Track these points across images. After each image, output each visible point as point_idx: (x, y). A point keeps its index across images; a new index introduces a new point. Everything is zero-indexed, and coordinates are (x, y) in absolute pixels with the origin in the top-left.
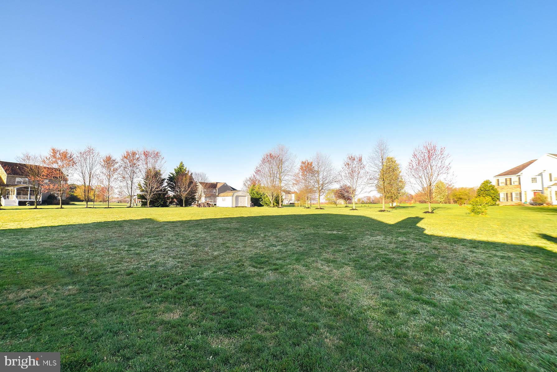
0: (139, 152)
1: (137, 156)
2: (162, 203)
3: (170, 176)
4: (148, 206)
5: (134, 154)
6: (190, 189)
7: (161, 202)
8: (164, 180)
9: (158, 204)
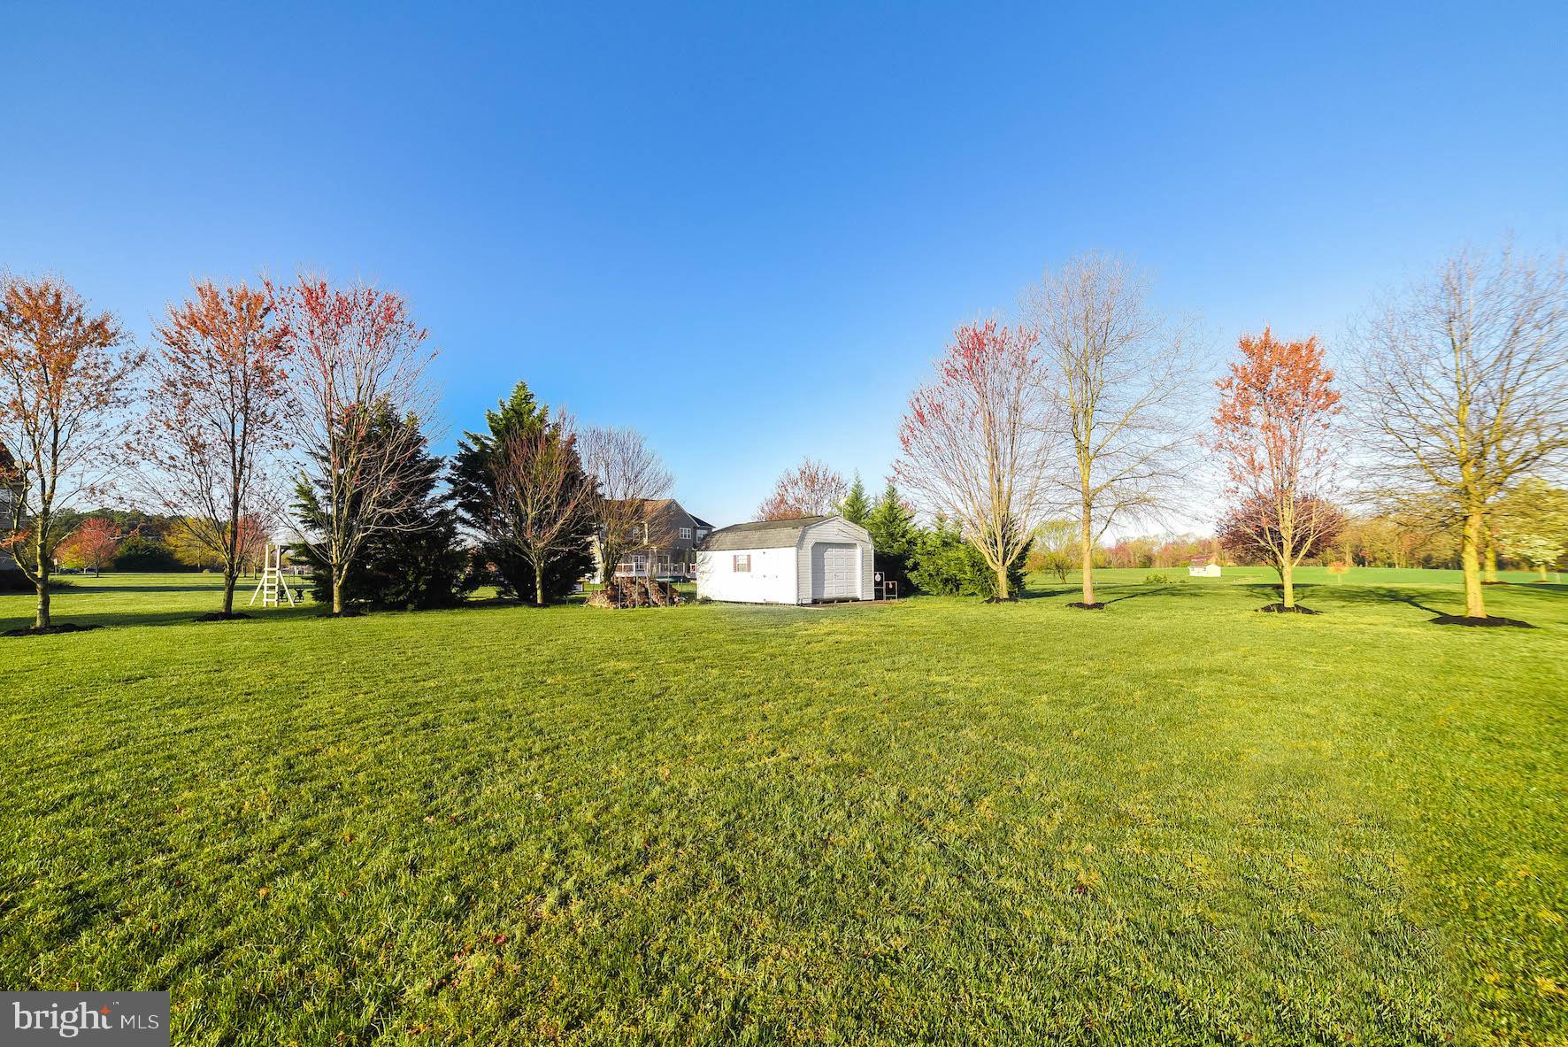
0: (276, 288)
1: (272, 322)
2: (423, 587)
3: (468, 449)
4: (336, 609)
5: (253, 308)
6: (568, 512)
7: (416, 580)
8: (435, 465)
9: (398, 594)
